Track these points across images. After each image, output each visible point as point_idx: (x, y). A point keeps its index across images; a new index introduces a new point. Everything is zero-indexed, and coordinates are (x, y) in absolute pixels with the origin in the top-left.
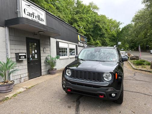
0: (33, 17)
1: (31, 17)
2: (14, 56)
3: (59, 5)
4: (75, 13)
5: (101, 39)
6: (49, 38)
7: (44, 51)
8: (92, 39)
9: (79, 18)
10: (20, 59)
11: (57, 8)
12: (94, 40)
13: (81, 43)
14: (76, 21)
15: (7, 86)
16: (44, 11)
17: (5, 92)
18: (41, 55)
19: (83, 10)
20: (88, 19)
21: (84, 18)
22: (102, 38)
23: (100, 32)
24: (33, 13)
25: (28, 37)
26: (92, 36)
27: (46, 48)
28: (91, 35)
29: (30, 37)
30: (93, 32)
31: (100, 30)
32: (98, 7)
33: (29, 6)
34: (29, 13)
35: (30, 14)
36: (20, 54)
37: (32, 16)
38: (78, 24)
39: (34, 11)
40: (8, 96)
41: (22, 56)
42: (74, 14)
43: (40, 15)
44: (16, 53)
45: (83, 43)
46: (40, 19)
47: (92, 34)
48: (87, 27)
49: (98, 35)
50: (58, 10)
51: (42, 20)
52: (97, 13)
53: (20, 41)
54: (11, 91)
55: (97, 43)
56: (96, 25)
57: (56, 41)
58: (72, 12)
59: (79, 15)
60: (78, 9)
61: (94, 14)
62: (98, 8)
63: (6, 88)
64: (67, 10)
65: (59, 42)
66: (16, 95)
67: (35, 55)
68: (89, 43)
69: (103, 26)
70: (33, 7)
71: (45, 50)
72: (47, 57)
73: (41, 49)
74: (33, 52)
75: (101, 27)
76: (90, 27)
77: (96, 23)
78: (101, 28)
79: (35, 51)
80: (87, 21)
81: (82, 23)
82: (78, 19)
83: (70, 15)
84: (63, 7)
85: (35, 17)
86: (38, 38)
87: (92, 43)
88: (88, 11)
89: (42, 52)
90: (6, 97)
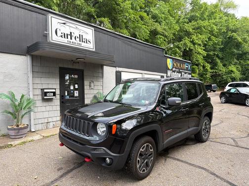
0: (71, 39)
1: (67, 38)
2: (39, 92)
3: (157, 12)
4: (187, 20)
5: (240, 63)
6: (102, 66)
7: (90, 86)
8: (220, 64)
9: (193, 29)
10: (45, 97)
11: (155, 17)
12: (224, 65)
13: (174, 72)
14: (188, 34)
15: (16, 130)
16: (92, 28)
17: (13, 137)
18: (86, 91)
19: (203, 13)
20: (212, 28)
21: (204, 27)
22: (242, 61)
23: (238, 49)
24: (71, 33)
25: (62, 66)
26: (221, 59)
27: (95, 82)
28: (217, 56)
29: (66, 66)
30: (222, 50)
31: (238, 45)
32: (235, 3)
33: (64, 24)
34: (63, 34)
35: (65, 36)
36: (45, 91)
37: (69, 37)
38: (191, 38)
39: (73, 30)
40: (12, 143)
41: (48, 92)
42: (185, 22)
43: (83, 34)
44: (41, 89)
45: (179, 72)
46: (84, 40)
47: (220, 55)
48: (211, 43)
49: (234, 55)
50: (155, 20)
51: (87, 41)
52: (234, 15)
53: (49, 73)
54: (22, 138)
55: (232, 71)
56: (229, 38)
57: (116, 71)
58: (181, 20)
59: (193, 23)
60: (192, 14)
61: (226, 18)
62: (237, 6)
63: (15, 133)
64: (171, 18)
65: (122, 73)
66: (24, 143)
67: (74, 91)
68: (214, 71)
69: (245, 38)
70: (71, 25)
71: (92, 84)
72: (97, 95)
73: (86, 83)
74: (72, 88)
75: (240, 40)
76: (216, 42)
77: (230, 34)
78: (240, 43)
79: (74, 87)
80: (211, 32)
81: (200, 36)
82: (191, 30)
83: (177, 25)
84: (163, 13)
85: (73, 38)
86: (81, 68)
87: (220, 71)
88: (213, 13)
89: (86, 87)
90: (10, 143)
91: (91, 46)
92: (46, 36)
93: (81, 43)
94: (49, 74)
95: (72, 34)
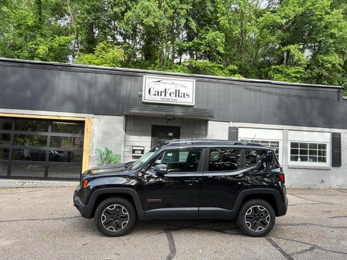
0: (165, 96)
1: (161, 95)
2: (129, 149)
6: (205, 122)
10: (133, 155)
16: (193, 80)
24: (165, 89)
25: (155, 124)
33: (159, 81)
35: (158, 93)
36: (134, 148)
37: (163, 94)
39: (167, 87)
41: (137, 150)
43: (180, 89)
46: (180, 95)
51: (184, 96)
53: (141, 131)
57: (230, 128)
65: (241, 129)
70: (166, 81)
85: (168, 95)
86: (177, 125)
91: (190, 101)
92: (141, 96)
93: (177, 98)
94: (141, 133)
95: (167, 90)
